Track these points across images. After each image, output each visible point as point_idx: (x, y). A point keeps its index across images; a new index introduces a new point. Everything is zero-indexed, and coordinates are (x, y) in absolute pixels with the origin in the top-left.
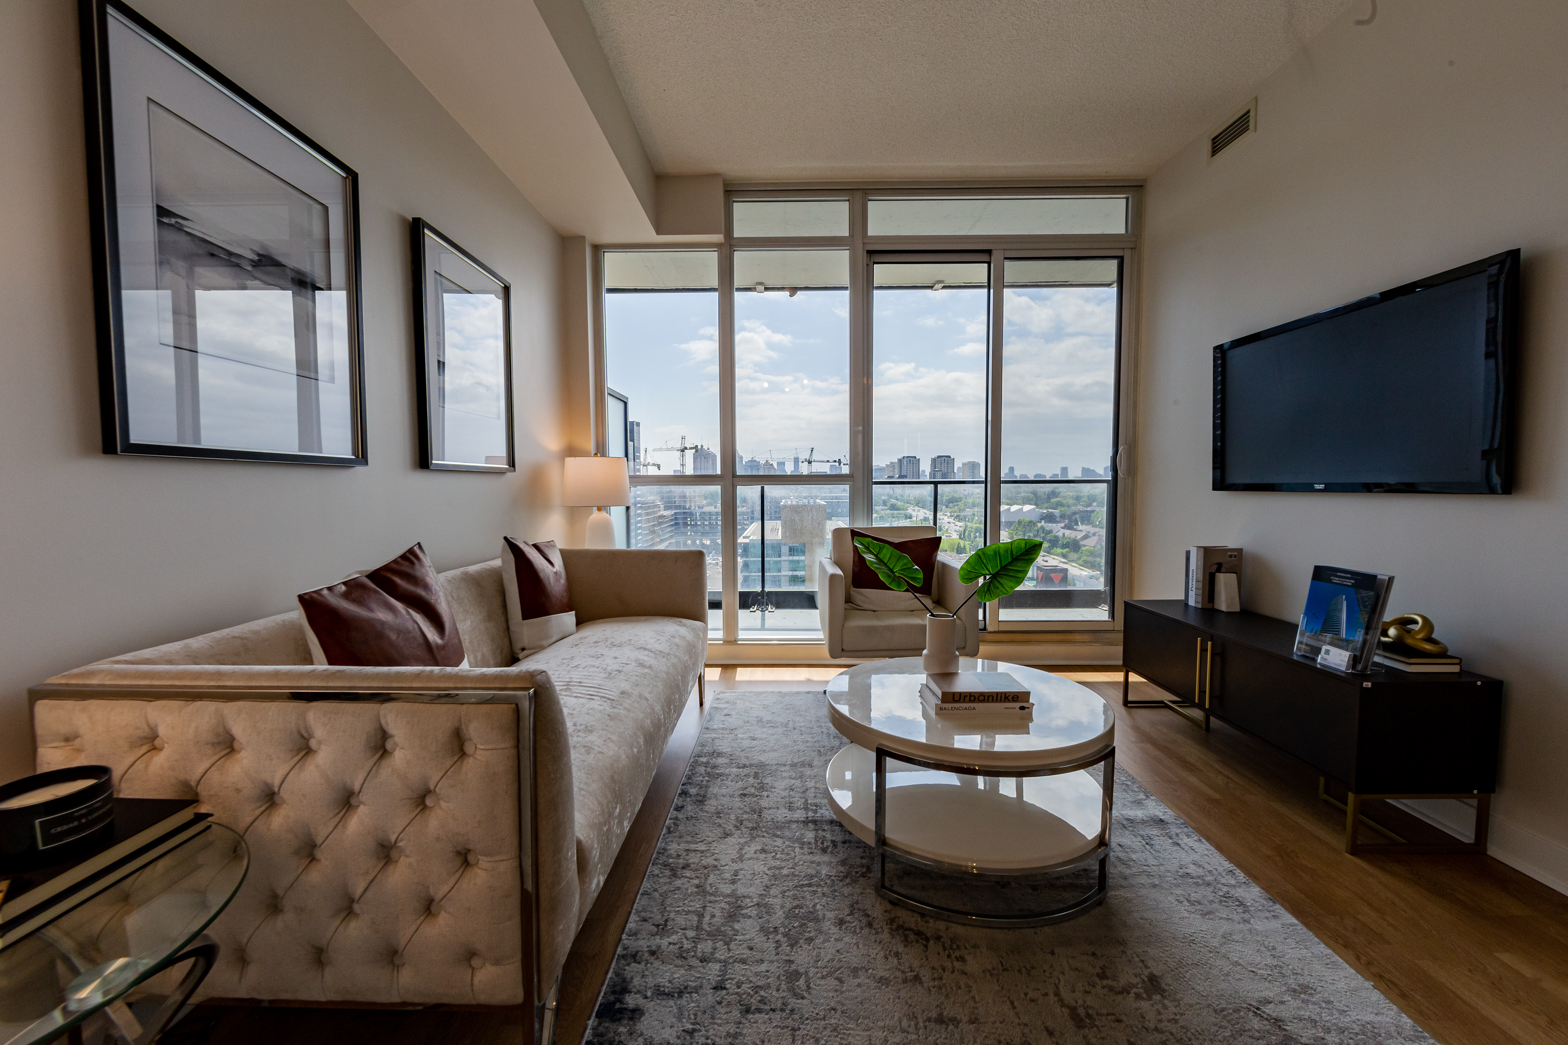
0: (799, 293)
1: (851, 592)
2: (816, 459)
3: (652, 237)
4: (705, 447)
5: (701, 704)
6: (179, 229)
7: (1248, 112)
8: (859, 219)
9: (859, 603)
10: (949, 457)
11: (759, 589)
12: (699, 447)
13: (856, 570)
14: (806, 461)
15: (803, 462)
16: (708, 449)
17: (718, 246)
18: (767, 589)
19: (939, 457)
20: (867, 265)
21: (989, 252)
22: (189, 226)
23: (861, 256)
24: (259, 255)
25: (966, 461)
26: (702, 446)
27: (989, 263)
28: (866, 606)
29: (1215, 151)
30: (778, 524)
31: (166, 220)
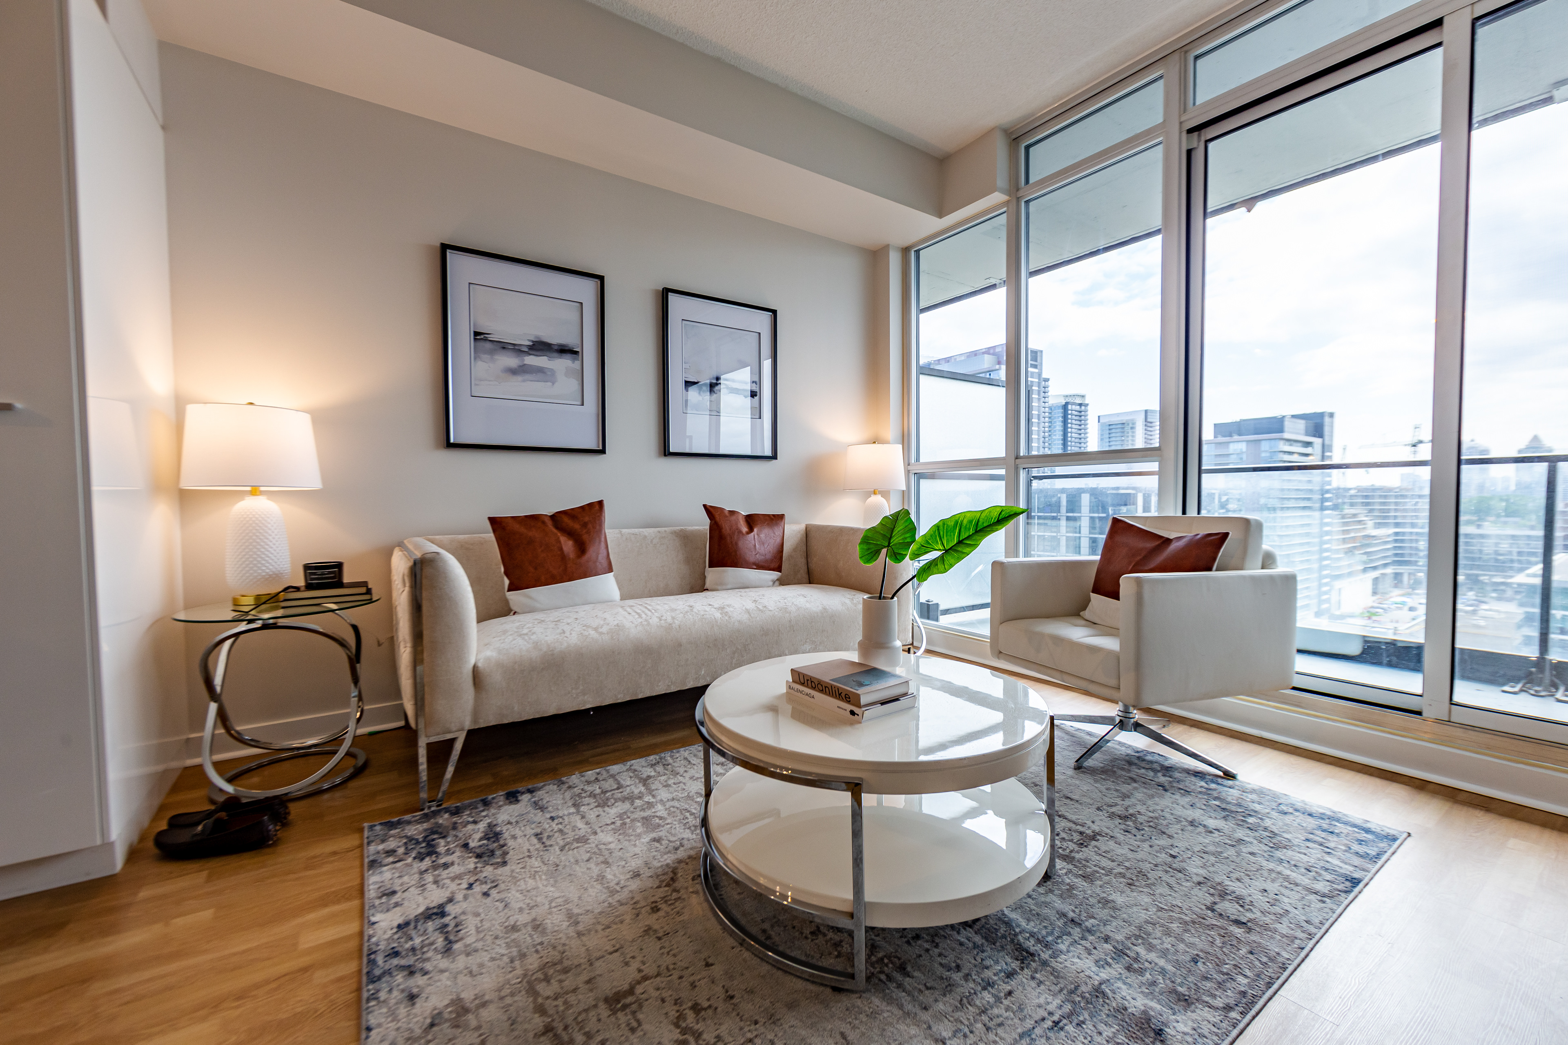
6: (486, 340)
17: (1005, 204)
22: (491, 337)
24: (533, 341)
31: (478, 337)
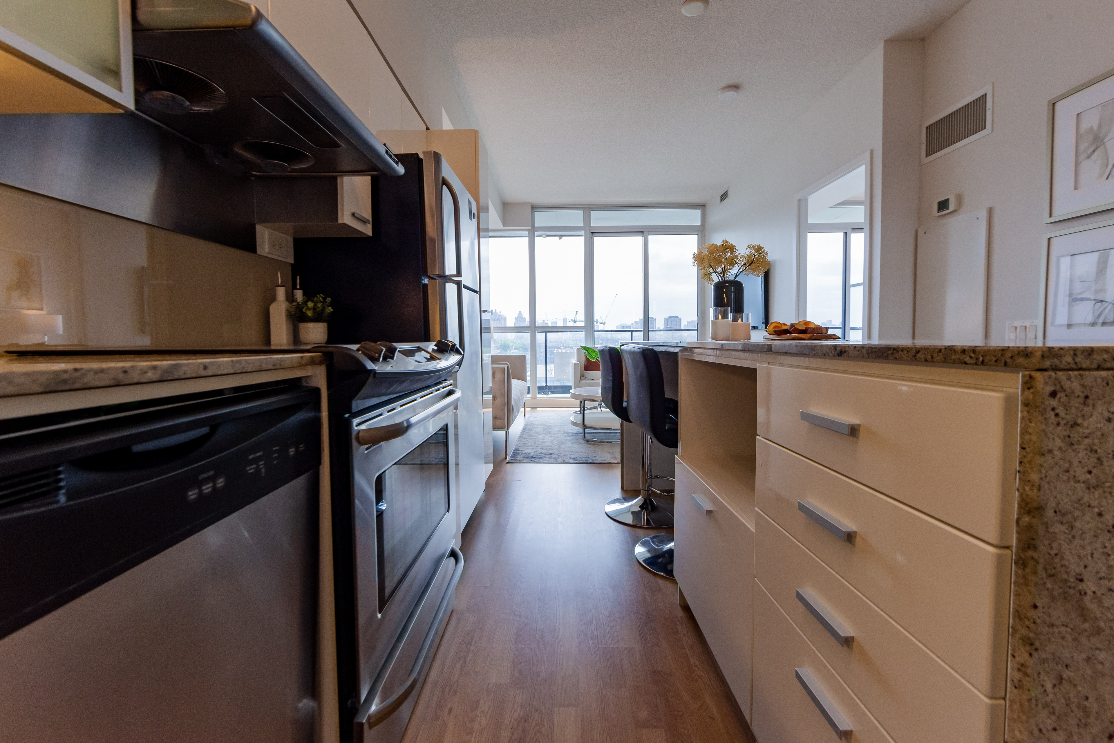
0: (563, 237)
1: (584, 373)
2: (579, 320)
3: (502, 227)
4: (498, 311)
5: (525, 416)
7: (727, 191)
8: (588, 219)
9: (587, 377)
10: (677, 317)
11: (544, 384)
12: (494, 311)
13: (586, 364)
14: (572, 321)
15: (570, 322)
16: (500, 312)
17: (529, 230)
18: (548, 385)
19: (670, 317)
20: (591, 237)
21: (643, 232)
23: (589, 234)
25: (690, 320)
26: (496, 310)
27: (643, 236)
28: (589, 378)
29: (721, 201)
30: (553, 366)
